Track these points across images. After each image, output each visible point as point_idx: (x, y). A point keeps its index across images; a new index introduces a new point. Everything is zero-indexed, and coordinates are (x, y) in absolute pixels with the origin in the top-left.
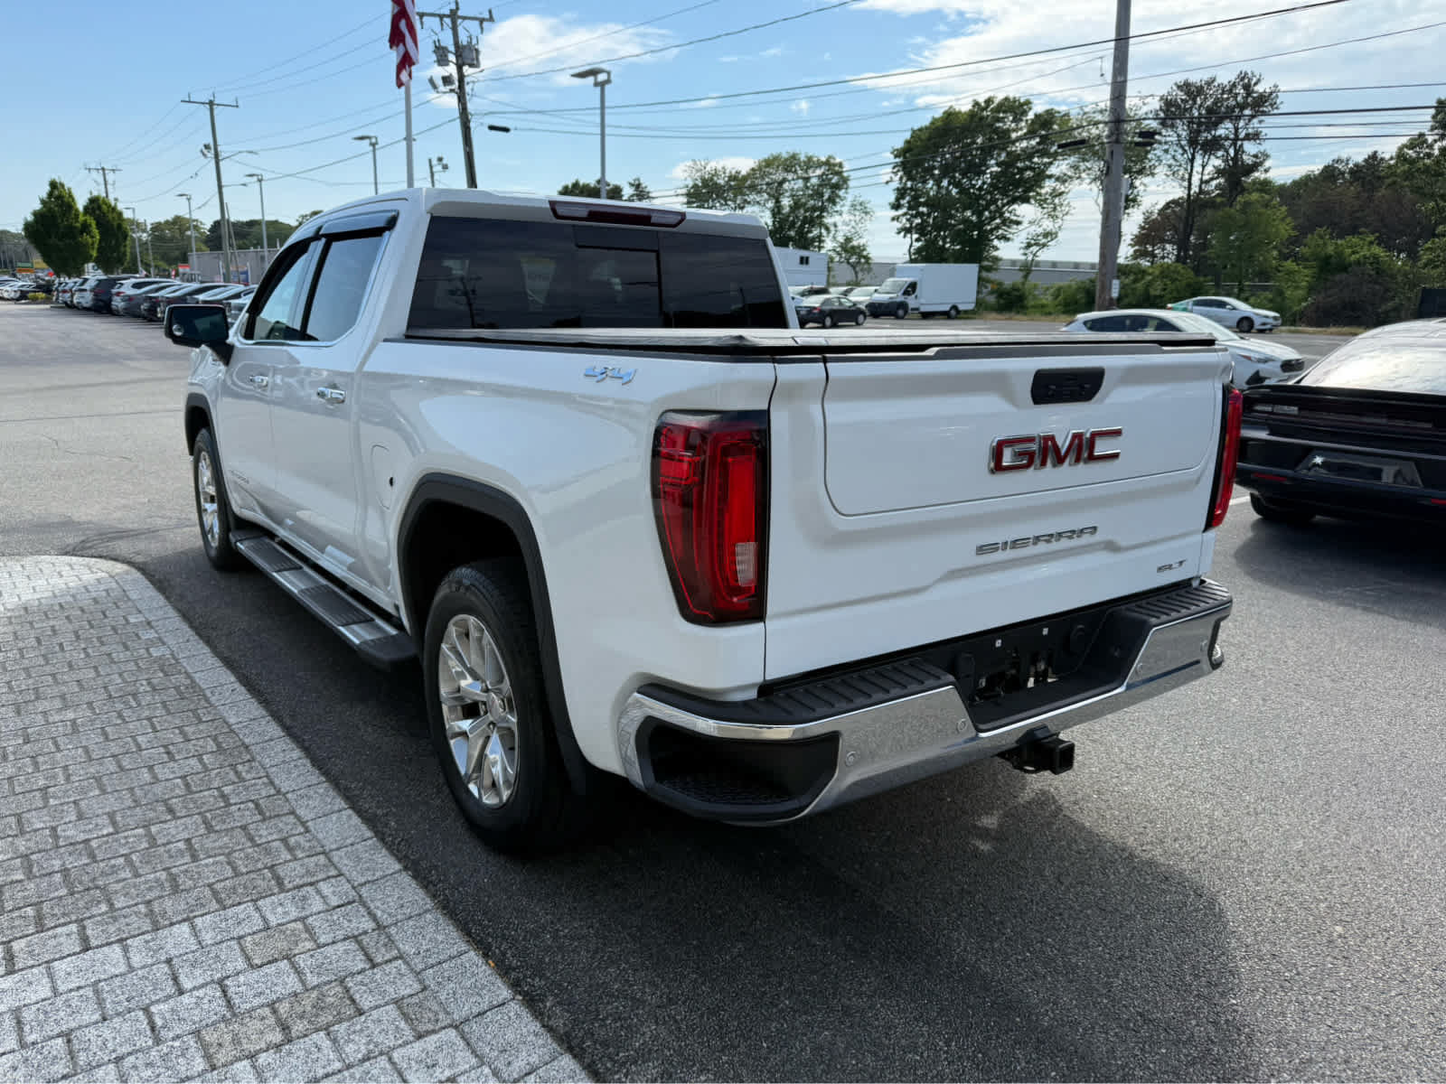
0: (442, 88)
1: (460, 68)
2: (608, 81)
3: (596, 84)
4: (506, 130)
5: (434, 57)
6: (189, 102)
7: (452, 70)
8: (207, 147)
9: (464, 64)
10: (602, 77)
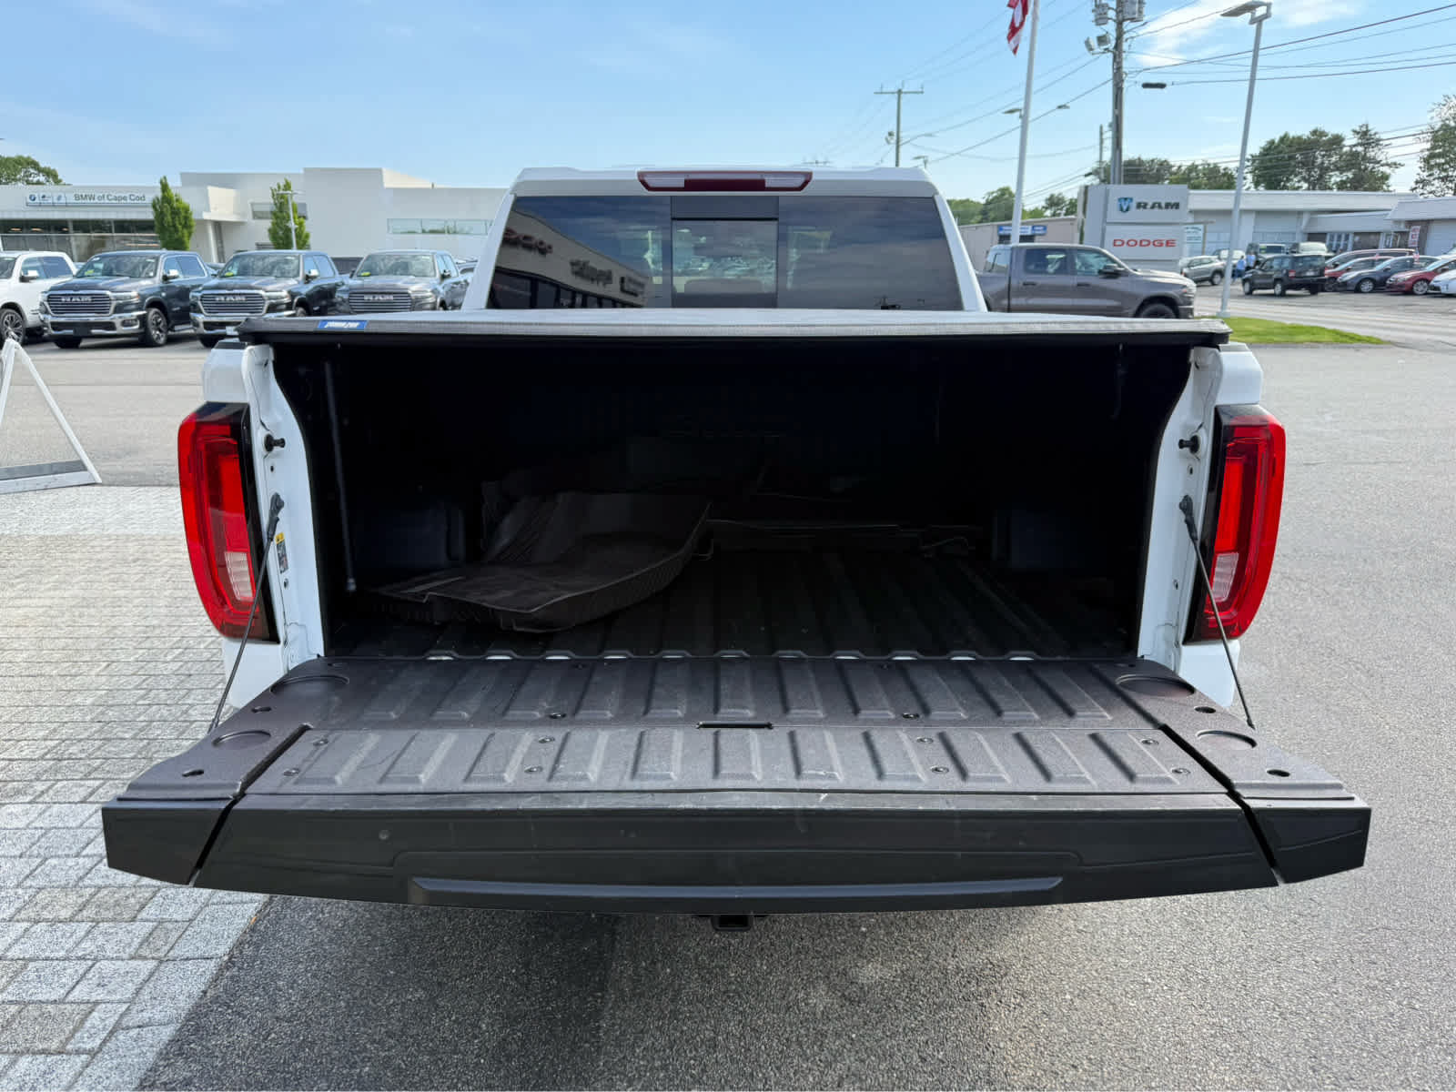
0: (1098, 49)
1: (1120, 24)
2: (1267, 16)
3: (1252, 22)
4: (1162, 86)
5: (1092, 16)
6: (882, 93)
7: (1111, 28)
8: (890, 134)
9: (1124, 20)
10: (1260, 11)
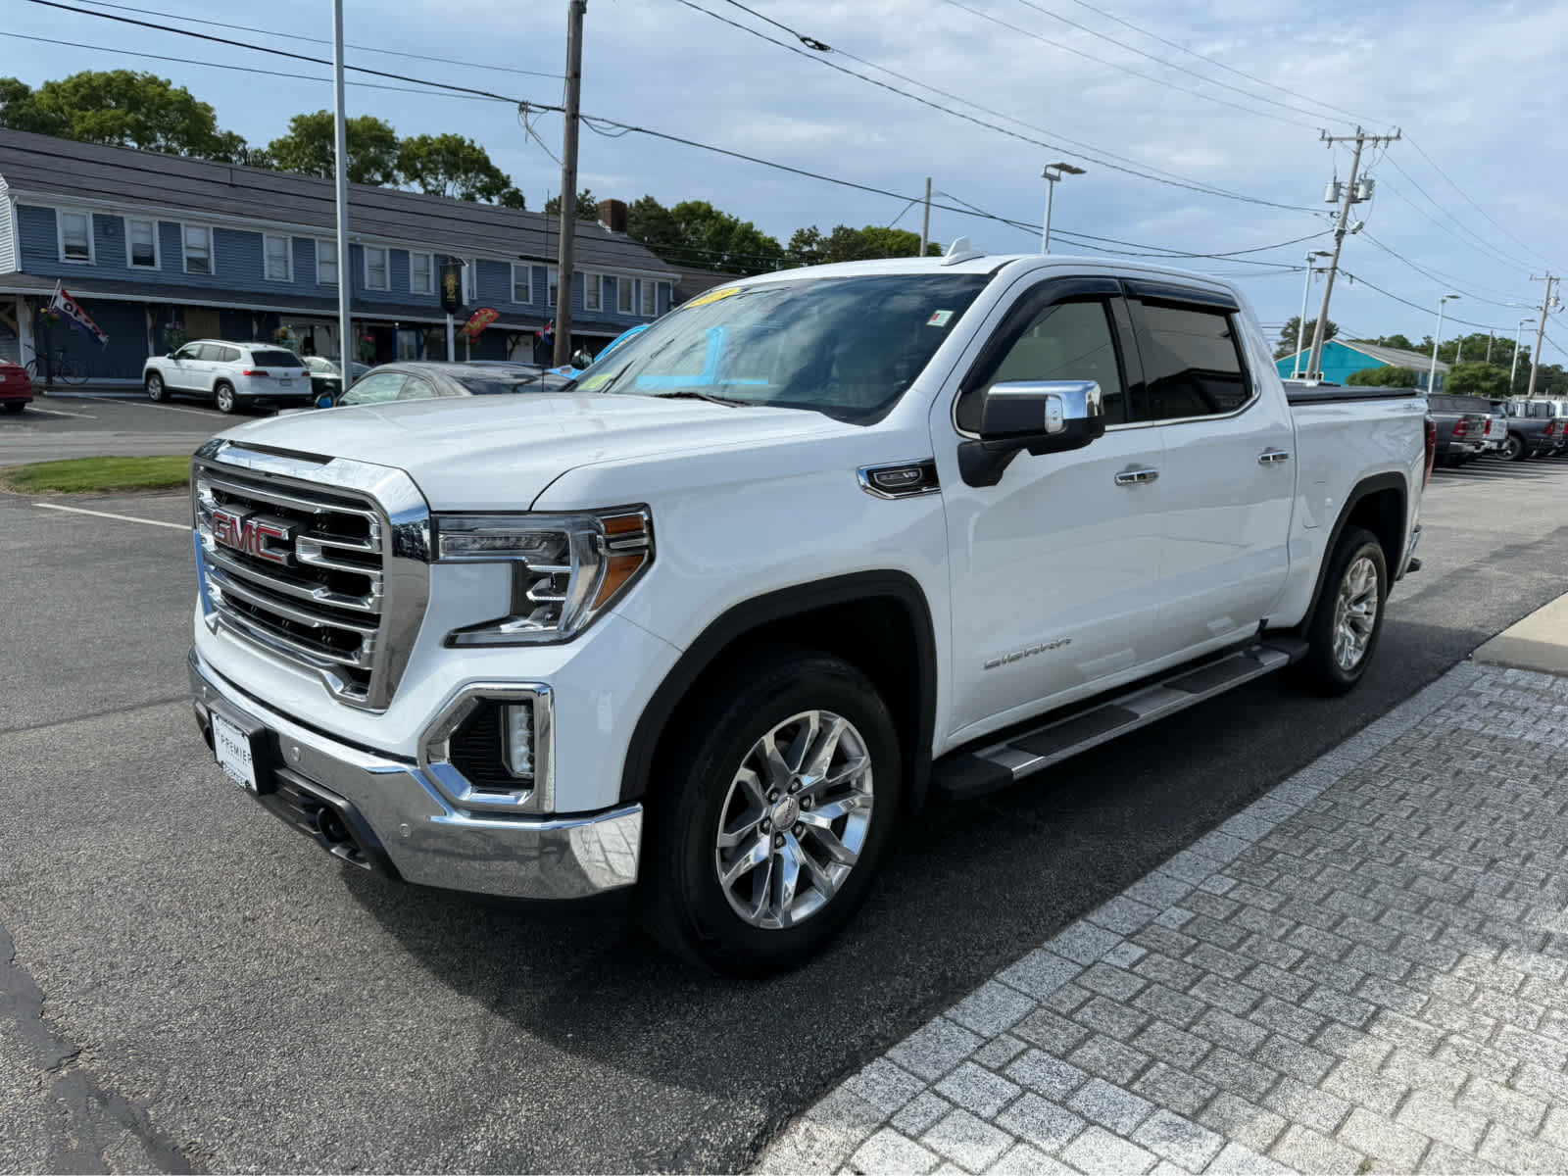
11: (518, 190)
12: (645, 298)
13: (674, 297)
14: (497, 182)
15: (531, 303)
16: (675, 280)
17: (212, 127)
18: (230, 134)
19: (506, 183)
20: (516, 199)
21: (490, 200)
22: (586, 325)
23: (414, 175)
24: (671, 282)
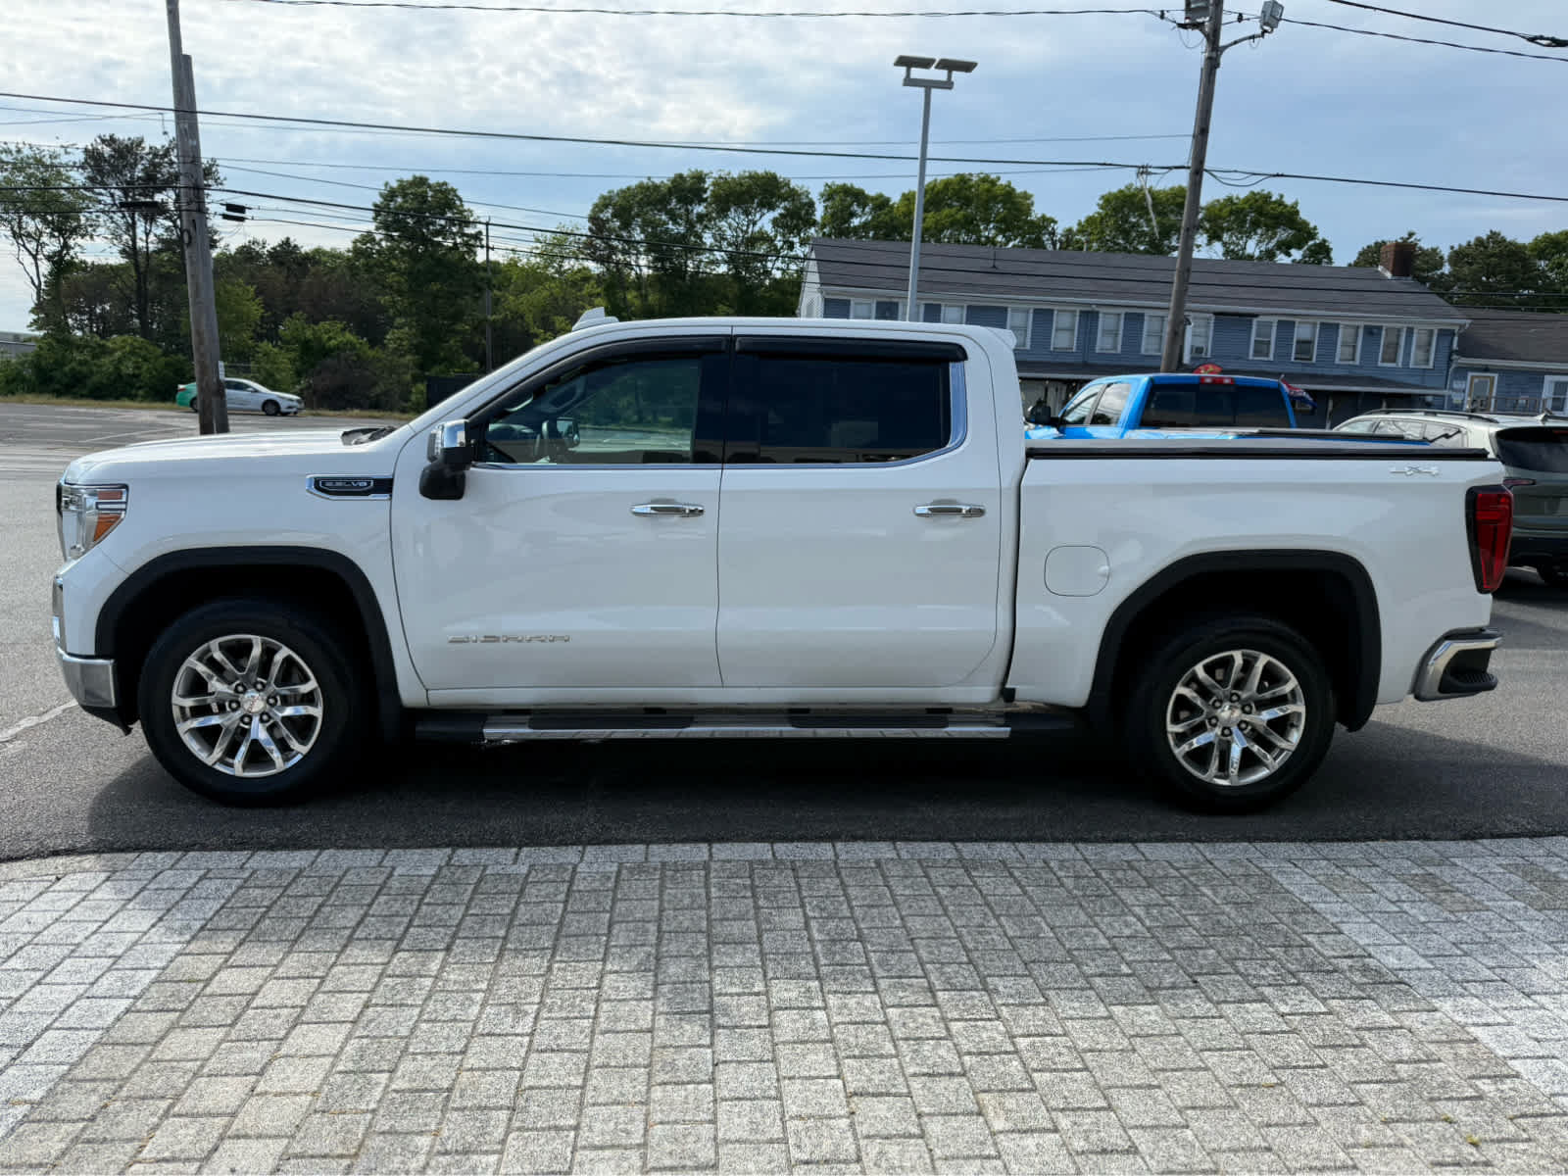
11: (1324, 241)
12: (1418, 347)
13: (1458, 345)
14: (1302, 233)
15: (1271, 358)
16: (1461, 326)
17: (1028, 212)
18: (1043, 217)
19: (1311, 234)
20: (1322, 251)
21: (1289, 255)
22: (1337, 379)
23: (1214, 236)
24: (1457, 329)
